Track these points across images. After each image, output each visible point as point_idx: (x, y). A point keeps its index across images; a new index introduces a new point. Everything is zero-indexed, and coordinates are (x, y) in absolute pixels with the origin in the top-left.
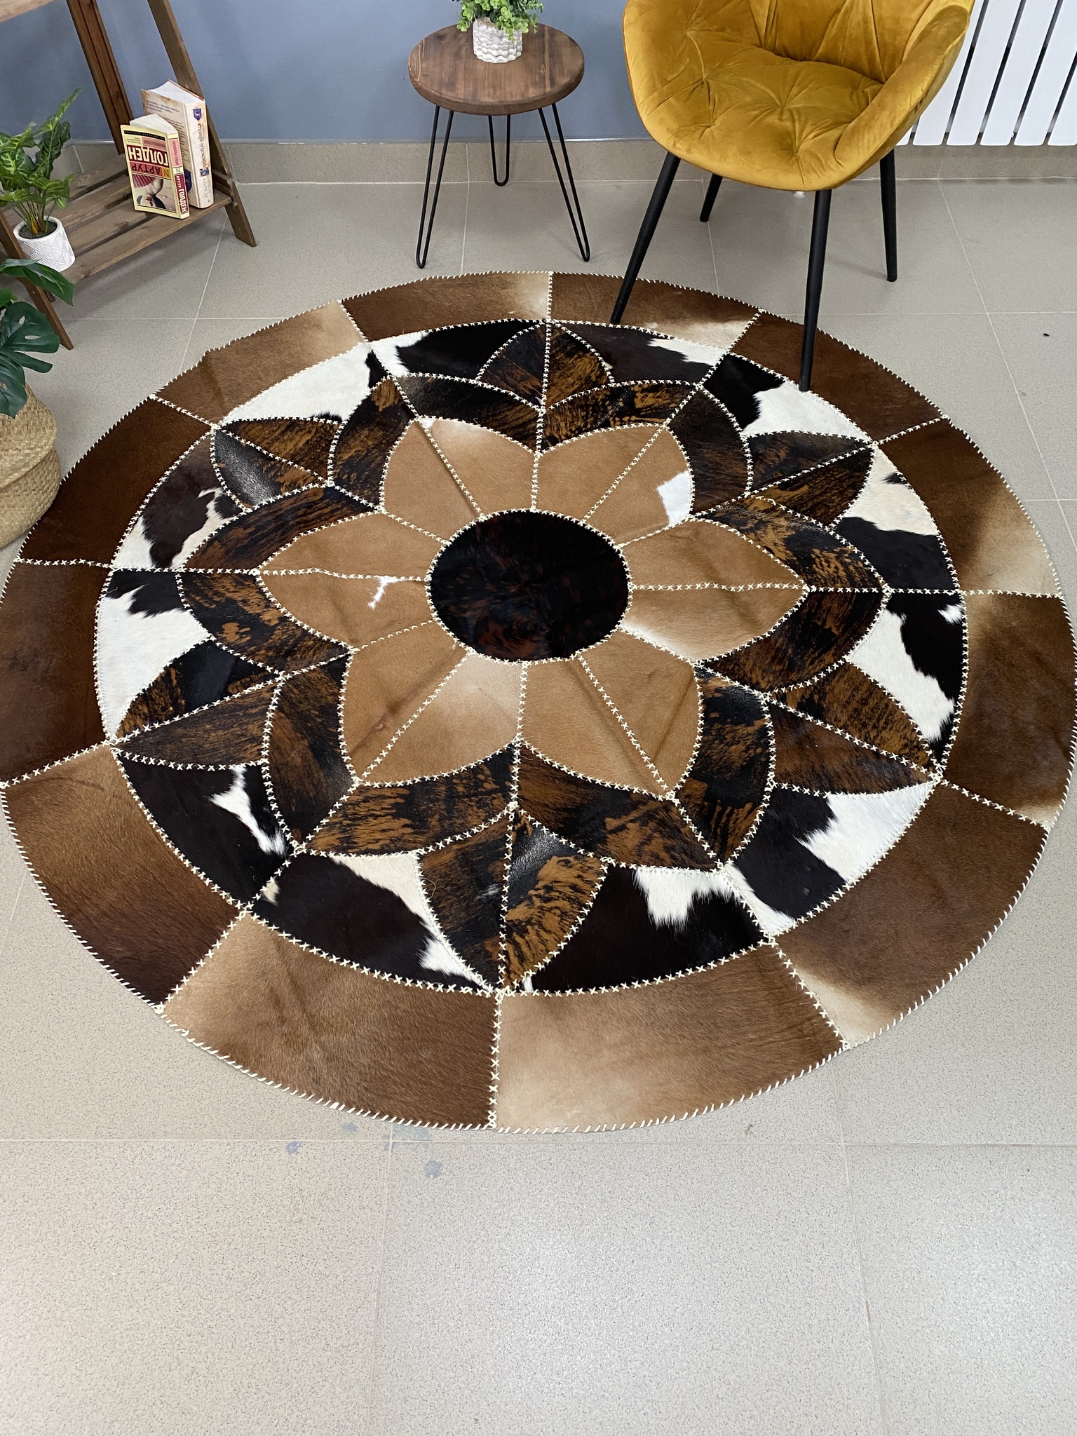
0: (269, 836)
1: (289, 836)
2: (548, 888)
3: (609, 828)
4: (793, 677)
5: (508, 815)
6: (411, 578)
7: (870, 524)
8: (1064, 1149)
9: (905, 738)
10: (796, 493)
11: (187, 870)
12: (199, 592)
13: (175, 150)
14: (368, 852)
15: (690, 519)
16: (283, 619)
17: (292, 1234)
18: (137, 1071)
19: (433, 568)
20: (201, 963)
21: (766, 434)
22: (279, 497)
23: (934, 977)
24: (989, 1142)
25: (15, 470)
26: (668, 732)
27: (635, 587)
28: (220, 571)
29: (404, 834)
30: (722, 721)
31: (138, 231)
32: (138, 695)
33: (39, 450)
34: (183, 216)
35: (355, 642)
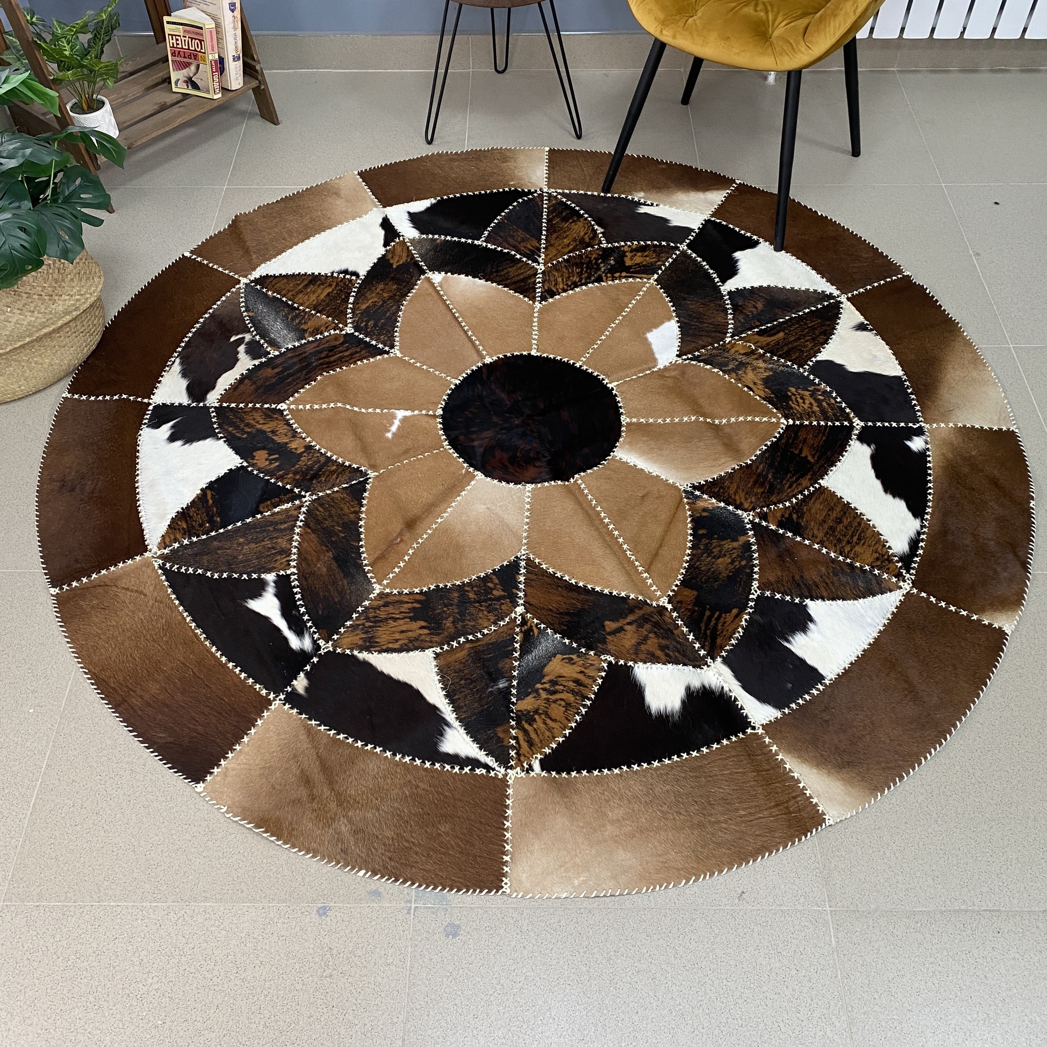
0: (298, 636)
1: (316, 636)
2: (553, 683)
3: (608, 630)
4: (774, 498)
5: (516, 618)
6: (424, 412)
7: (841, 367)
8: (1031, 914)
9: (876, 552)
10: (773, 338)
11: (224, 666)
12: (232, 424)
13: (212, 38)
14: (388, 650)
15: (676, 361)
16: (309, 448)
17: (323, 988)
18: (179, 843)
19: (443, 403)
20: (237, 747)
21: (745, 288)
22: (303, 341)
23: (908, 761)
24: (963, 907)
25: (67, 313)
26: (660, 546)
27: (628, 420)
28: (250, 405)
29: (421, 635)
30: (709, 536)
31: (175, 109)
32: (178, 512)
33: (89, 296)
34: (216, 97)
35: (374, 467)
